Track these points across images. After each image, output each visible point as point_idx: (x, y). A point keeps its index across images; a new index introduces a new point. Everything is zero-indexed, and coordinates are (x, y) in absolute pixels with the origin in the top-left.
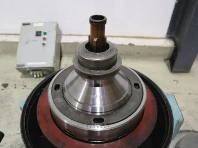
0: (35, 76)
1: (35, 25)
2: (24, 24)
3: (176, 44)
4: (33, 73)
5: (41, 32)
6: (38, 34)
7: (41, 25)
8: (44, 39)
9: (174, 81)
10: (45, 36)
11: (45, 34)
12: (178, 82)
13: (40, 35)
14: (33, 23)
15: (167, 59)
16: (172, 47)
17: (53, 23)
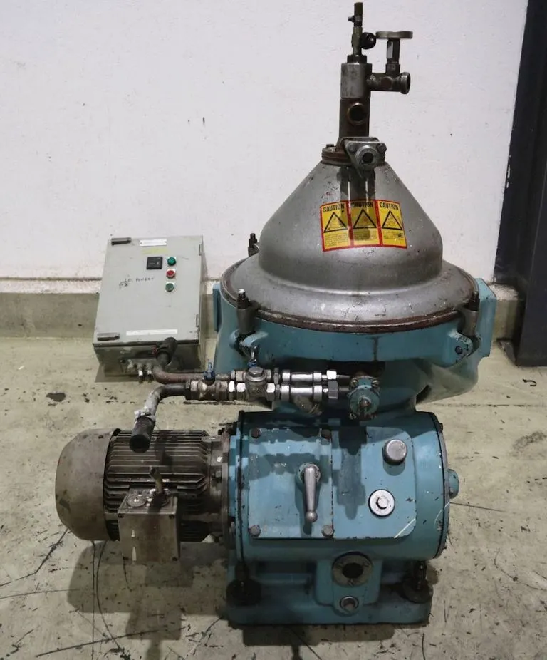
0: (141, 373)
1: (143, 243)
2: (115, 243)
3: (521, 294)
4: (135, 366)
5: (161, 259)
6: (154, 263)
7: (162, 242)
8: (171, 275)
9: (525, 381)
10: (174, 269)
11: (172, 263)
12: (534, 384)
13: (160, 268)
14: (138, 240)
15: (505, 339)
16: (511, 302)
17: (192, 238)
